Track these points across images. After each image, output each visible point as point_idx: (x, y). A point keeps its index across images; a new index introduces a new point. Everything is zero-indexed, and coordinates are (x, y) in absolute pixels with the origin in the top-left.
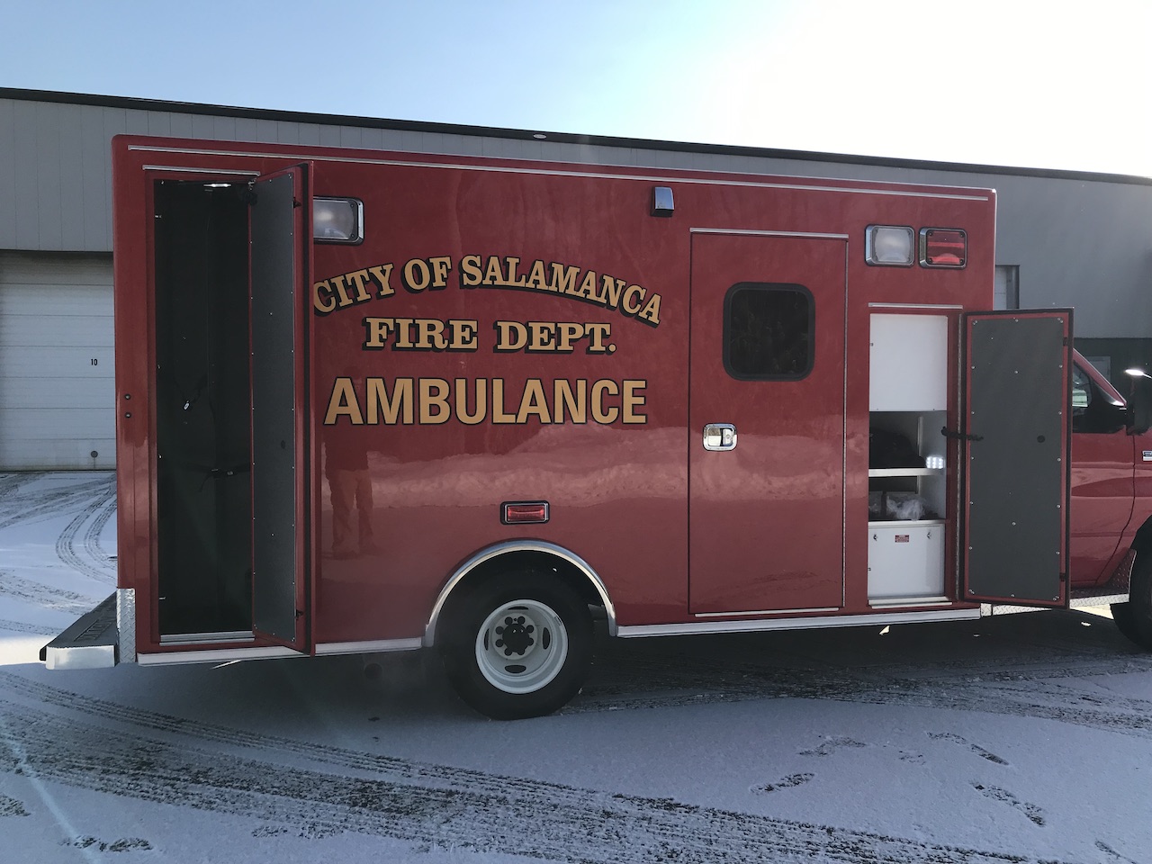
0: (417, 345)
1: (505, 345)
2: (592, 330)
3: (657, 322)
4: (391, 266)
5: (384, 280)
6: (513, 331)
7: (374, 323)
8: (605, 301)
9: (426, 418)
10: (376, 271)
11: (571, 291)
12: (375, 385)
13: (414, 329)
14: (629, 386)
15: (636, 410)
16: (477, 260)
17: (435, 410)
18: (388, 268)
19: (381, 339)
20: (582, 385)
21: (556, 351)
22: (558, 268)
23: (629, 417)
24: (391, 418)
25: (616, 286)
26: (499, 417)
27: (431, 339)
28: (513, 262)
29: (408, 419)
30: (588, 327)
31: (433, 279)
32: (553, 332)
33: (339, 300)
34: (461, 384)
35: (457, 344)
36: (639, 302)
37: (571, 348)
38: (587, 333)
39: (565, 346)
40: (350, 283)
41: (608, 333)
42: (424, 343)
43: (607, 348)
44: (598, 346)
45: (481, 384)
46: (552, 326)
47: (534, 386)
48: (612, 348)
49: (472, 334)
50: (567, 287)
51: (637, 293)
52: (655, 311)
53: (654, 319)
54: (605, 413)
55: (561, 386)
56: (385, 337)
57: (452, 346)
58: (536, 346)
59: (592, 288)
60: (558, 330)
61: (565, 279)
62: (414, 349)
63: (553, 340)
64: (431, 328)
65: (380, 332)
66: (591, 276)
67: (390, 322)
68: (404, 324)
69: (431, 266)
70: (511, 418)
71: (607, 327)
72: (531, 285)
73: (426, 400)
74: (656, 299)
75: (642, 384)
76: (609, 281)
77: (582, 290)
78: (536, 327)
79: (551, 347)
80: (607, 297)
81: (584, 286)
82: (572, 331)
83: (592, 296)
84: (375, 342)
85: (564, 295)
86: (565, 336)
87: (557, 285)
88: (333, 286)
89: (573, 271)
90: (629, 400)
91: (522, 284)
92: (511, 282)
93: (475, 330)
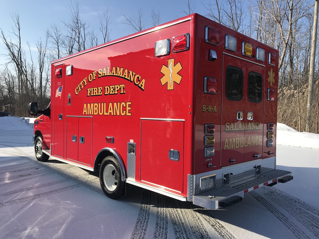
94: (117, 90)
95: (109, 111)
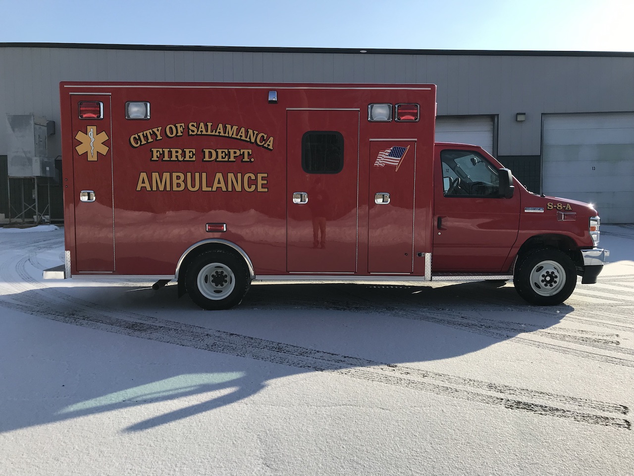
0: (171, 159)
1: (207, 158)
2: (244, 152)
3: (272, 149)
4: (161, 128)
5: (158, 133)
6: (210, 153)
7: (155, 150)
8: (249, 140)
9: (175, 188)
10: (155, 130)
11: (234, 136)
12: (155, 175)
13: (170, 153)
14: (260, 176)
15: (263, 186)
16: (195, 124)
17: (178, 185)
18: (160, 128)
19: (157, 157)
20: (239, 175)
21: (228, 161)
22: (229, 127)
23: (260, 189)
24: (161, 188)
25: (254, 133)
26: (205, 188)
27: (177, 157)
28: (209, 124)
29: (168, 188)
30: (242, 151)
31: (177, 133)
32: (227, 153)
33: (141, 142)
34: (189, 175)
35: (187, 158)
36: (264, 140)
37: (235, 160)
38: (242, 153)
39: (232, 159)
40: (145, 135)
41: (251, 153)
42: (174, 158)
43: (250, 160)
44: (246, 159)
45: (197, 175)
46: (226, 151)
47: (219, 176)
48: (252, 160)
49: (193, 154)
50: (233, 134)
51: (263, 137)
52: (271, 144)
53: (271, 147)
54: (250, 187)
55: (231, 176)
56: (159, 156)
57: (185, 159)
58: (220, 159)
59: (243, 135)
60: (229, 152)
61: (232, 131)
62: (170, 160)
63: (227, 156)
64: (177, 152)
65: (157, 154)
66: (243, 130)
67: (161, 150)
68: (166, 151)
69: (176, 127)
70: (210, 189)
71: (250, 151)
72: (217, 134)
73: (175, 181)
74: (271, 139)
75: (266, 175)
76: (250, 131)
77: (239, 135)
78: (220, 151)
79: (226, 159)
80: (250, 138)
81: (240, 134)
82: (235, 153)
83: (243, 138)
84: (155, 158)
85: (231, 137)
86: (232, 155)
87: (228, 134)
88: (139, 136)
89: (235, 128)
90: (260, 182)
91: (214, 133)
92: (209, 133)
93: (194, 153)
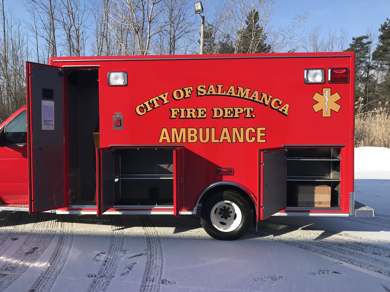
94: (239, 114)
95: (222, 138)
